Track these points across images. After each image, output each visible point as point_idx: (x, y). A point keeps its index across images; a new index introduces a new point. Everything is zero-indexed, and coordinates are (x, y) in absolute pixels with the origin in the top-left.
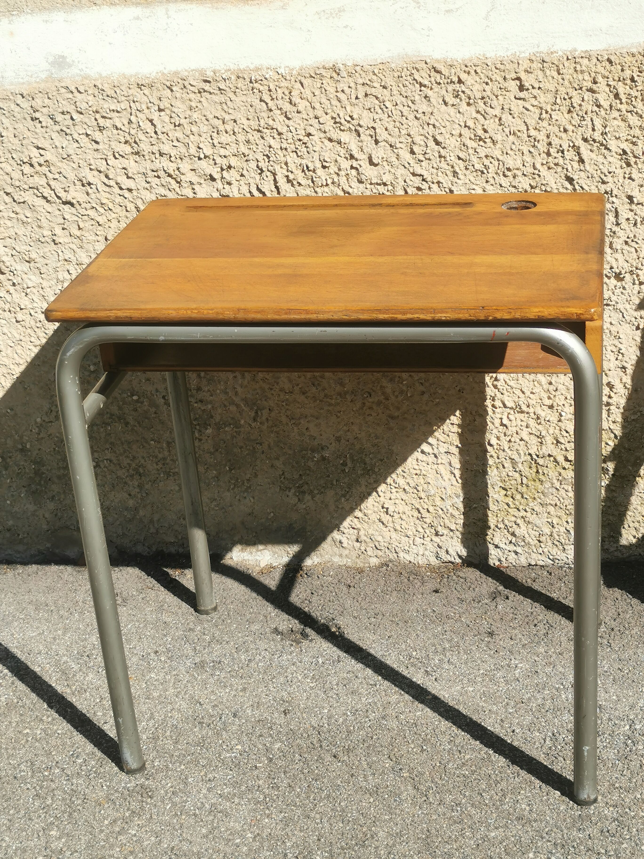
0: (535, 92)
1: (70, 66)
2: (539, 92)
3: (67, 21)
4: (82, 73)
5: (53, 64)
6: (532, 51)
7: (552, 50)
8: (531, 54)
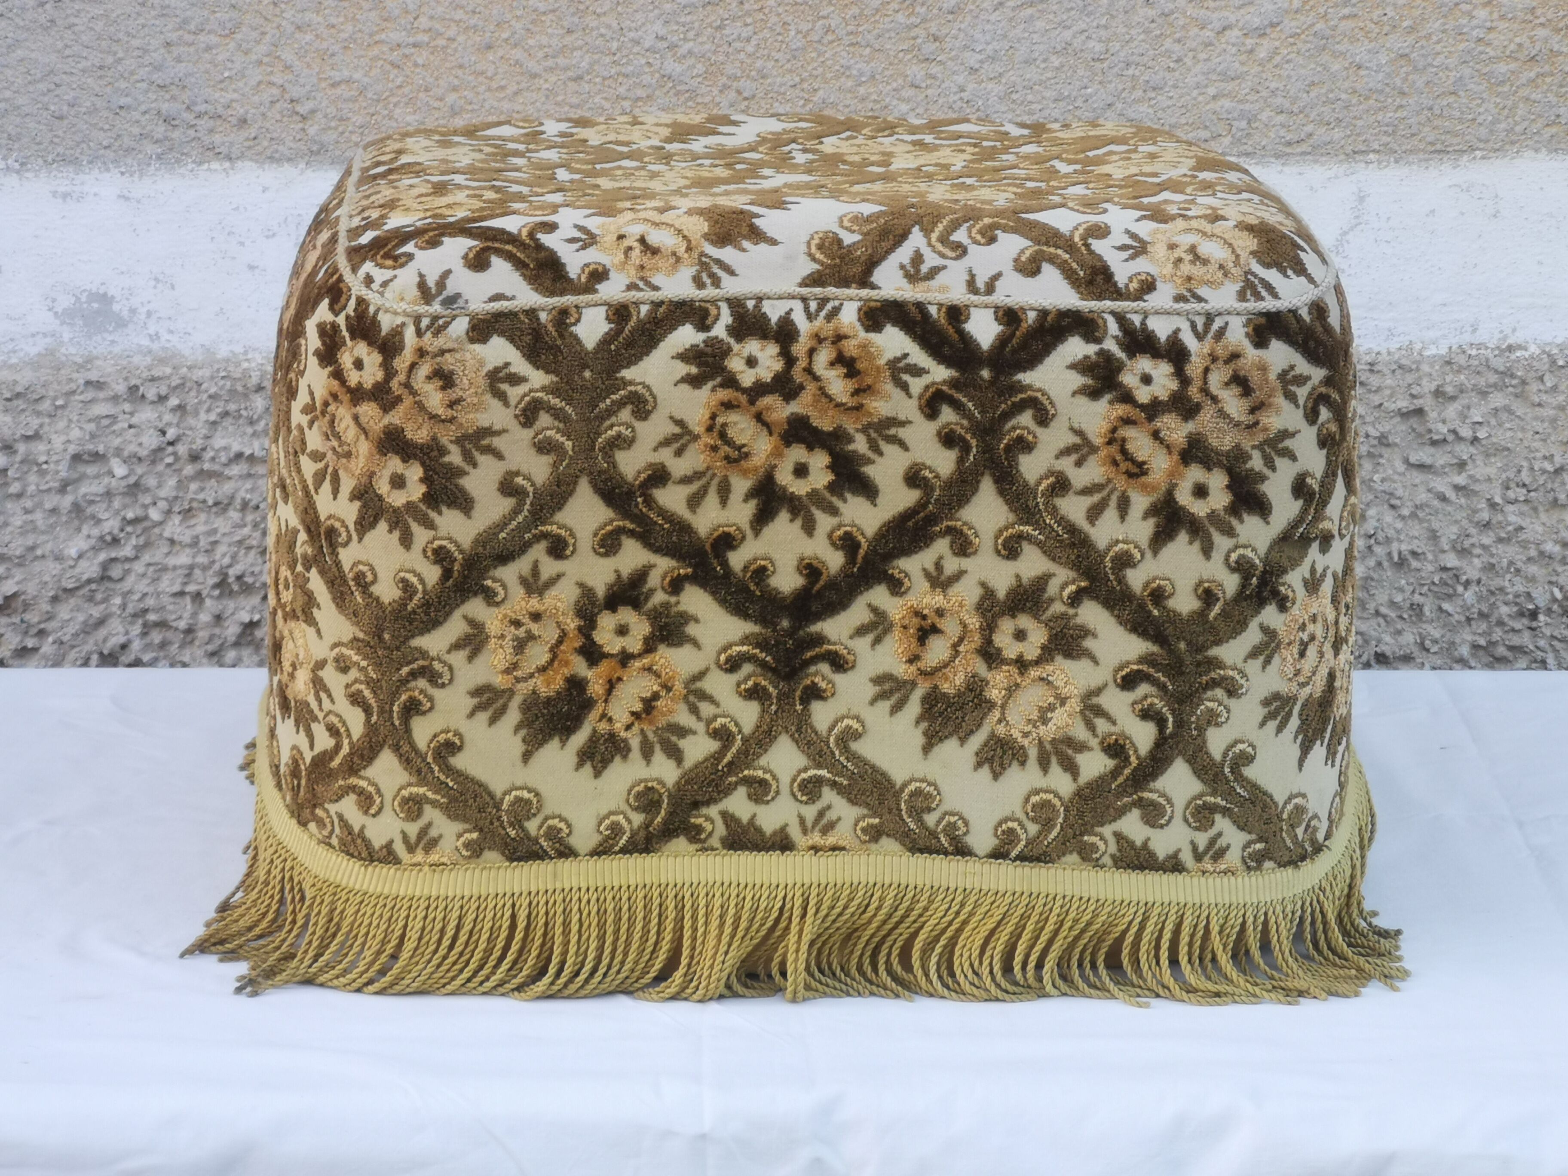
0: (1464, 451)
1: (121, 324)
2: (1472, 450)
3: (127, 199)
4: (155, 346)
5: (67, 316)
6: (1455, 341)
7: (1511, 341)
8: (1454, 348)
